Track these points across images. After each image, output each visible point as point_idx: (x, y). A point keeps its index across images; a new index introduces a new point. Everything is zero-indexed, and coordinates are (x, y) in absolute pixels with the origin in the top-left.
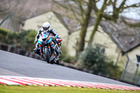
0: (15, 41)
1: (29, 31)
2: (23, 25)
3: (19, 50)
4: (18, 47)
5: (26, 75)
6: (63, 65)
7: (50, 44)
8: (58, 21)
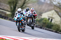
0: (38, 22)
1: (44, 19)
2: (41, 16)
3: (39, 26)
4: (39, 25)
5: (43, 37)
6: (58, 33)
7: (21, 21)
8: (57, 14)
